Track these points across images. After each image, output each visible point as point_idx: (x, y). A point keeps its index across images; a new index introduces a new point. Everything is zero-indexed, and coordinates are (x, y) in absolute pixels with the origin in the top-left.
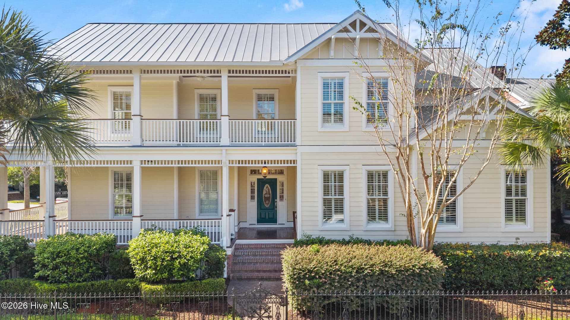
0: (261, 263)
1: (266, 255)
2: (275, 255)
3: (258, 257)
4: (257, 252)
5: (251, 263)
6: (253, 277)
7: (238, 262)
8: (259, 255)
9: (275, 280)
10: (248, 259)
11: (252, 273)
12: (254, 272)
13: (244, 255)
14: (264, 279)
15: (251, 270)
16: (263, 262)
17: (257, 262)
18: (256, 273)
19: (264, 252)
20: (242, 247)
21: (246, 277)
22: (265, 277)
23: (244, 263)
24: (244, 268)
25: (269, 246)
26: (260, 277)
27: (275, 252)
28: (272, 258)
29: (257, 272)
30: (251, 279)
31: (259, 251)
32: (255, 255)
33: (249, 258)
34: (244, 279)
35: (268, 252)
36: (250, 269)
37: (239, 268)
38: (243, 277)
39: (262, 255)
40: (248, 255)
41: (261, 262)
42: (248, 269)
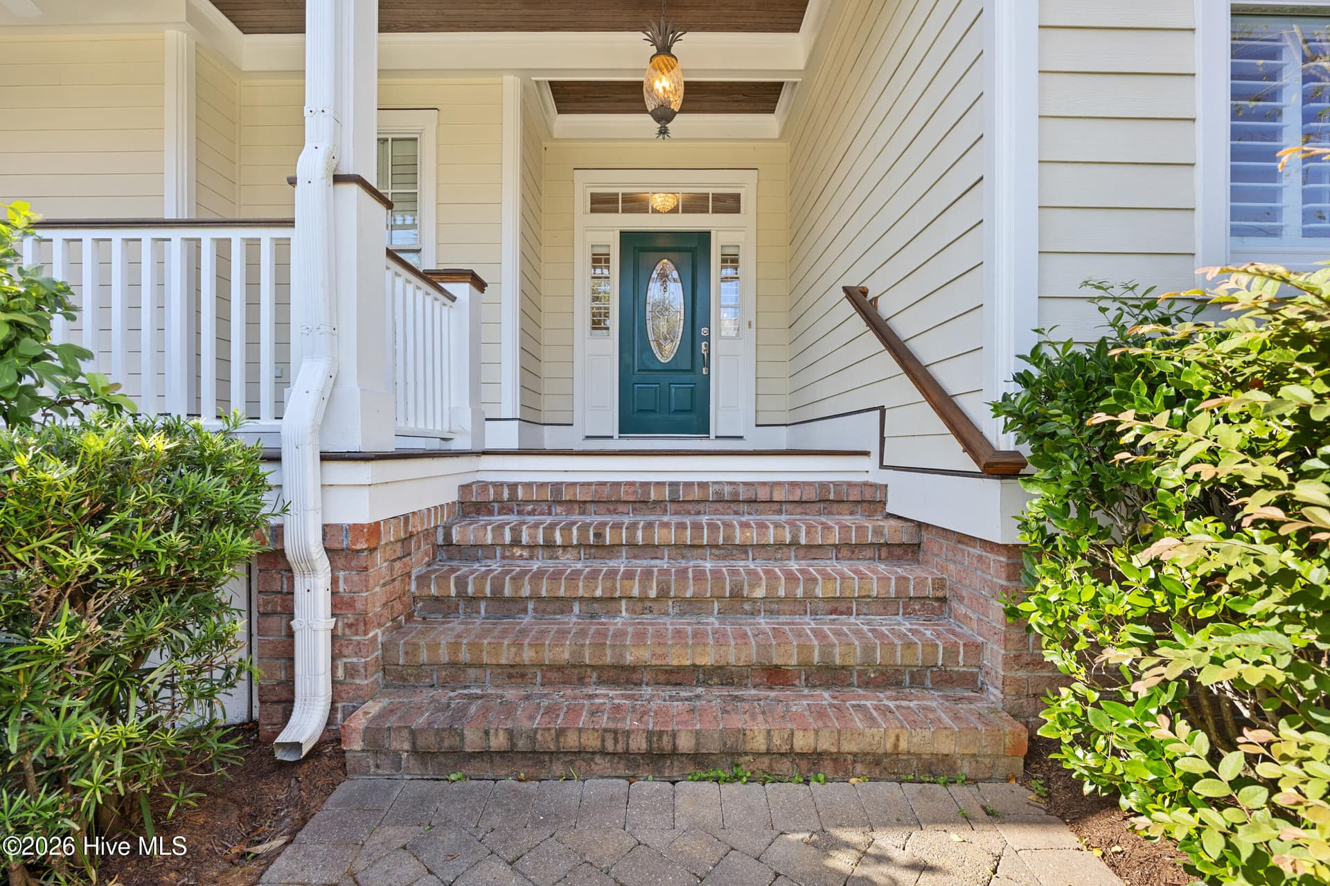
0: (641, 604)
1: (681, 549)
2: (743, 548)
3: (620, 564)
4: (617, 526)
5: (562, 604)
6: (571, 741)
7: (462, 594)
8: (632, 545)
9: (785, 766)
10: (539, 575)
11: (563, 696)
12: (581, 681)
13: (516, 542)
14: (674, 753)
15: (559, 668)
16: (663, 595)
17: (610, 600)
18: (607, 695)
19: (666, 525)
20: (513, 498)
21: (498, 741)
22: (685, 743)
23: (505, 606)
24: (496, 646)
25: (696, 494)
26: (639, 743)
27: (745, 525)
28: (724, 566)
29: (614, 683)
30: (554, 754)
31: (627, 520)
32: (600, 548)
33: (550, 565)
34: (485, 755)
35: (697, 527)
36: (548, 657)
37: (455, 646)
38: (472, 739)
39: (650, 549)
40: (549, 545)
41: (643, 599)
42: (528, 655)
